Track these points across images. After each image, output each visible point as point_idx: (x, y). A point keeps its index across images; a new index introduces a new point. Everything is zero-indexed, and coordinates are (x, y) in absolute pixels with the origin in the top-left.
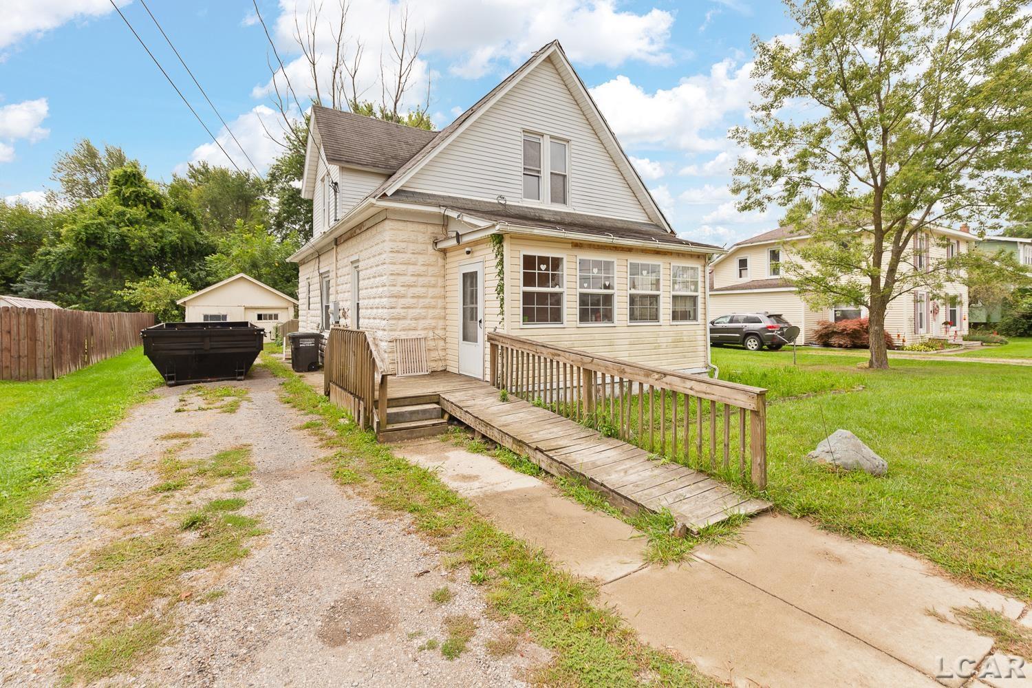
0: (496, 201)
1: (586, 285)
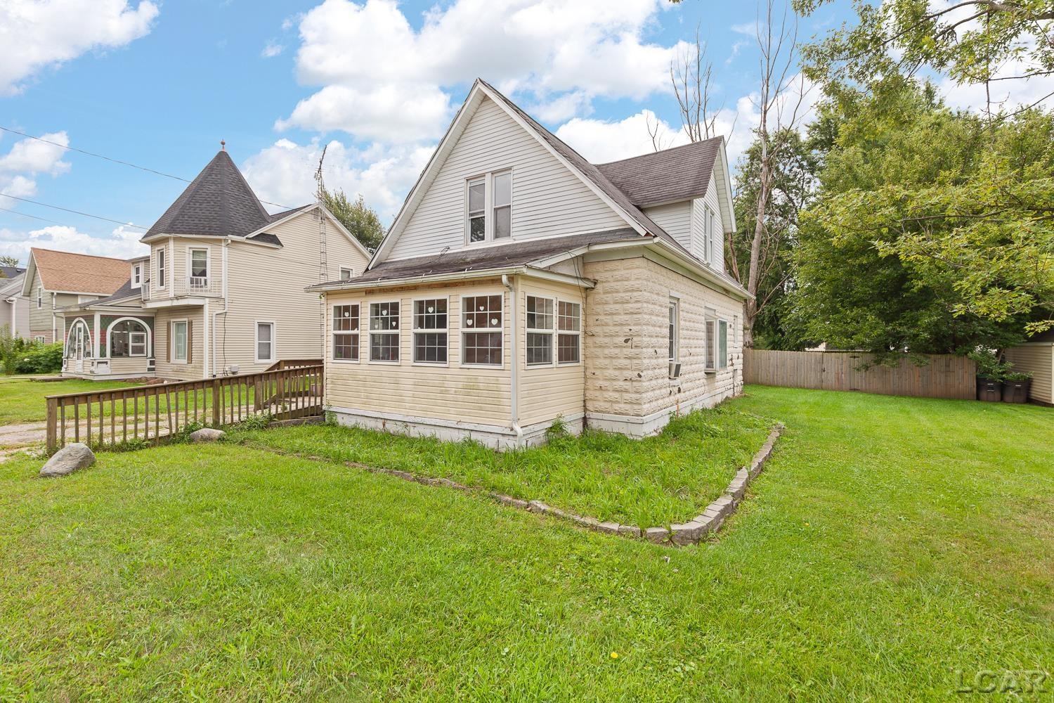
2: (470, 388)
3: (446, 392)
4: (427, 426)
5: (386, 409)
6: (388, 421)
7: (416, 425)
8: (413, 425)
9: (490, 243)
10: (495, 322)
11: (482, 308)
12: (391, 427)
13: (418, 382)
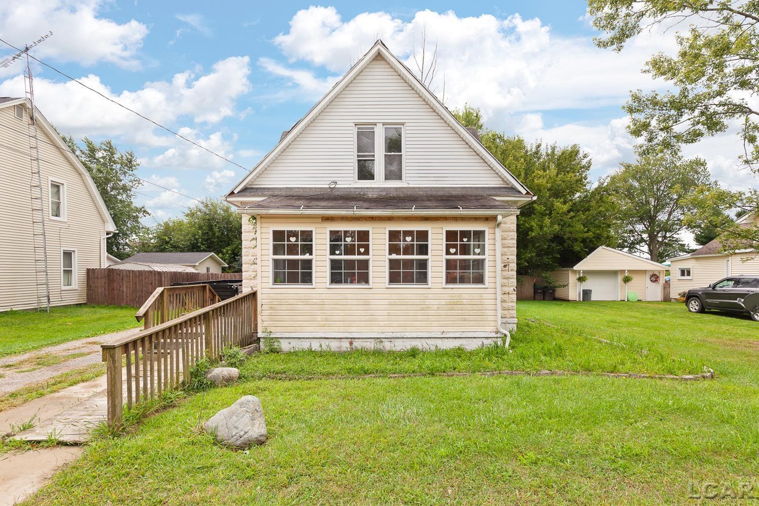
0: (328, 186)
1: (337, 252)
2: (453, 304)
3: (428, 309)
4: (407, 340)
5: (353, 329)
6: (356, 340)
7: (392, 340)
8: (389, 340)
9: (379, 182)
10: (477, 251)
11: (465, 240)
12: (357, 344)
13: (394, 302)
